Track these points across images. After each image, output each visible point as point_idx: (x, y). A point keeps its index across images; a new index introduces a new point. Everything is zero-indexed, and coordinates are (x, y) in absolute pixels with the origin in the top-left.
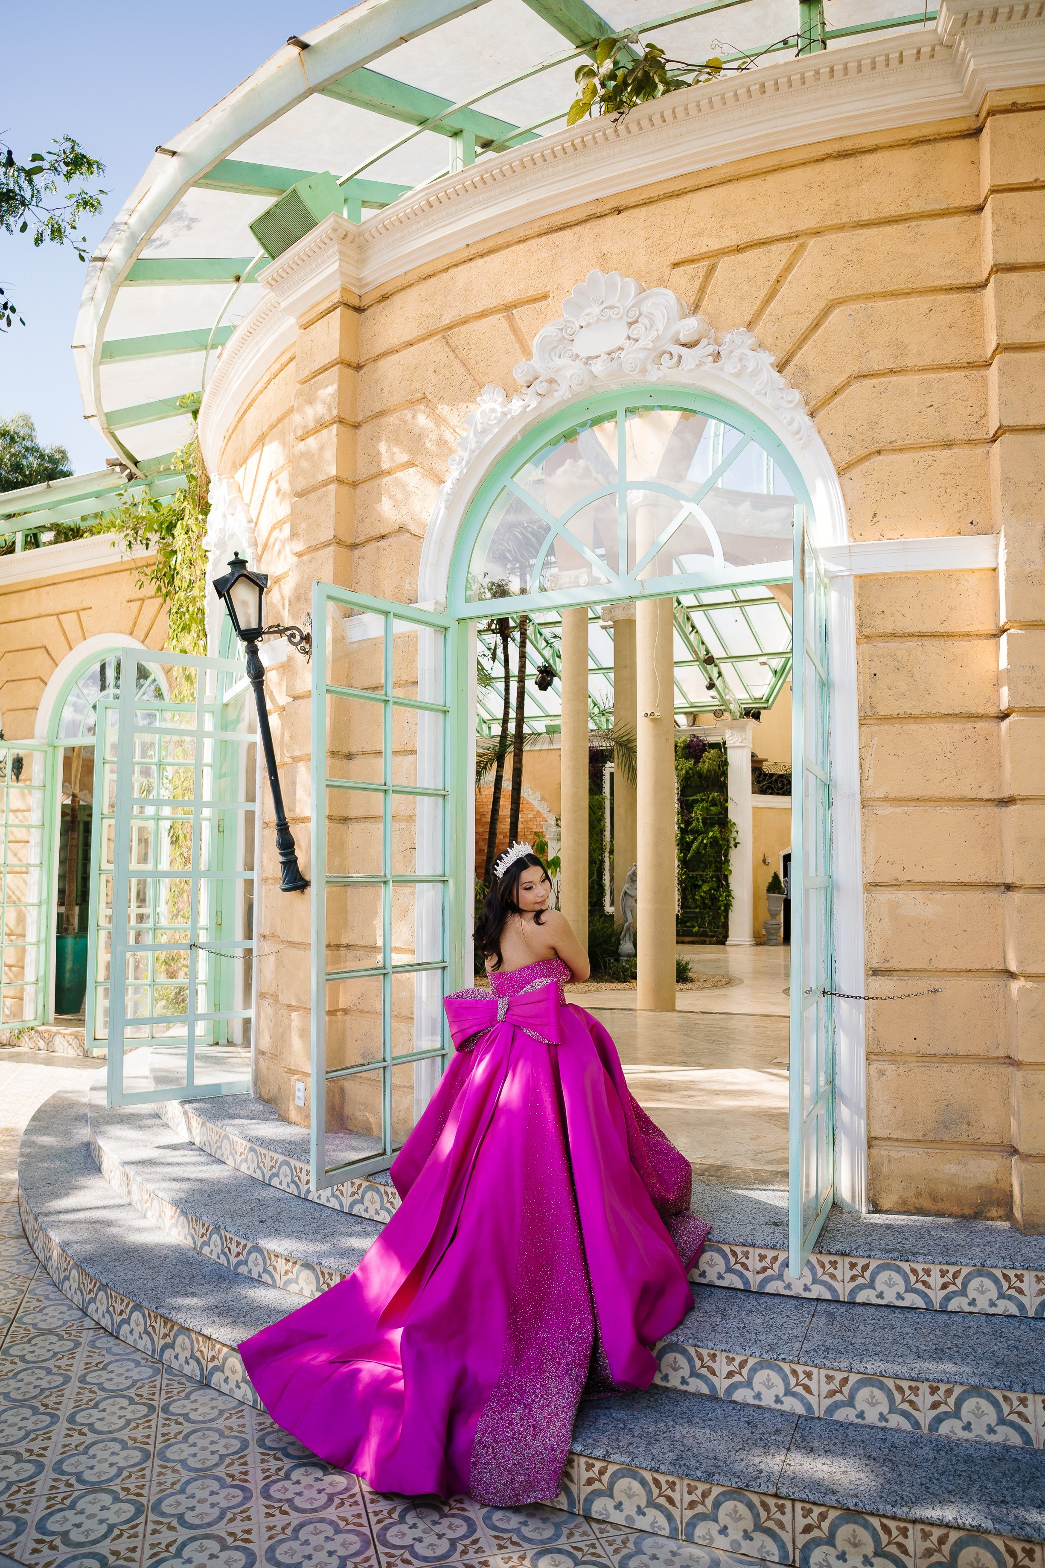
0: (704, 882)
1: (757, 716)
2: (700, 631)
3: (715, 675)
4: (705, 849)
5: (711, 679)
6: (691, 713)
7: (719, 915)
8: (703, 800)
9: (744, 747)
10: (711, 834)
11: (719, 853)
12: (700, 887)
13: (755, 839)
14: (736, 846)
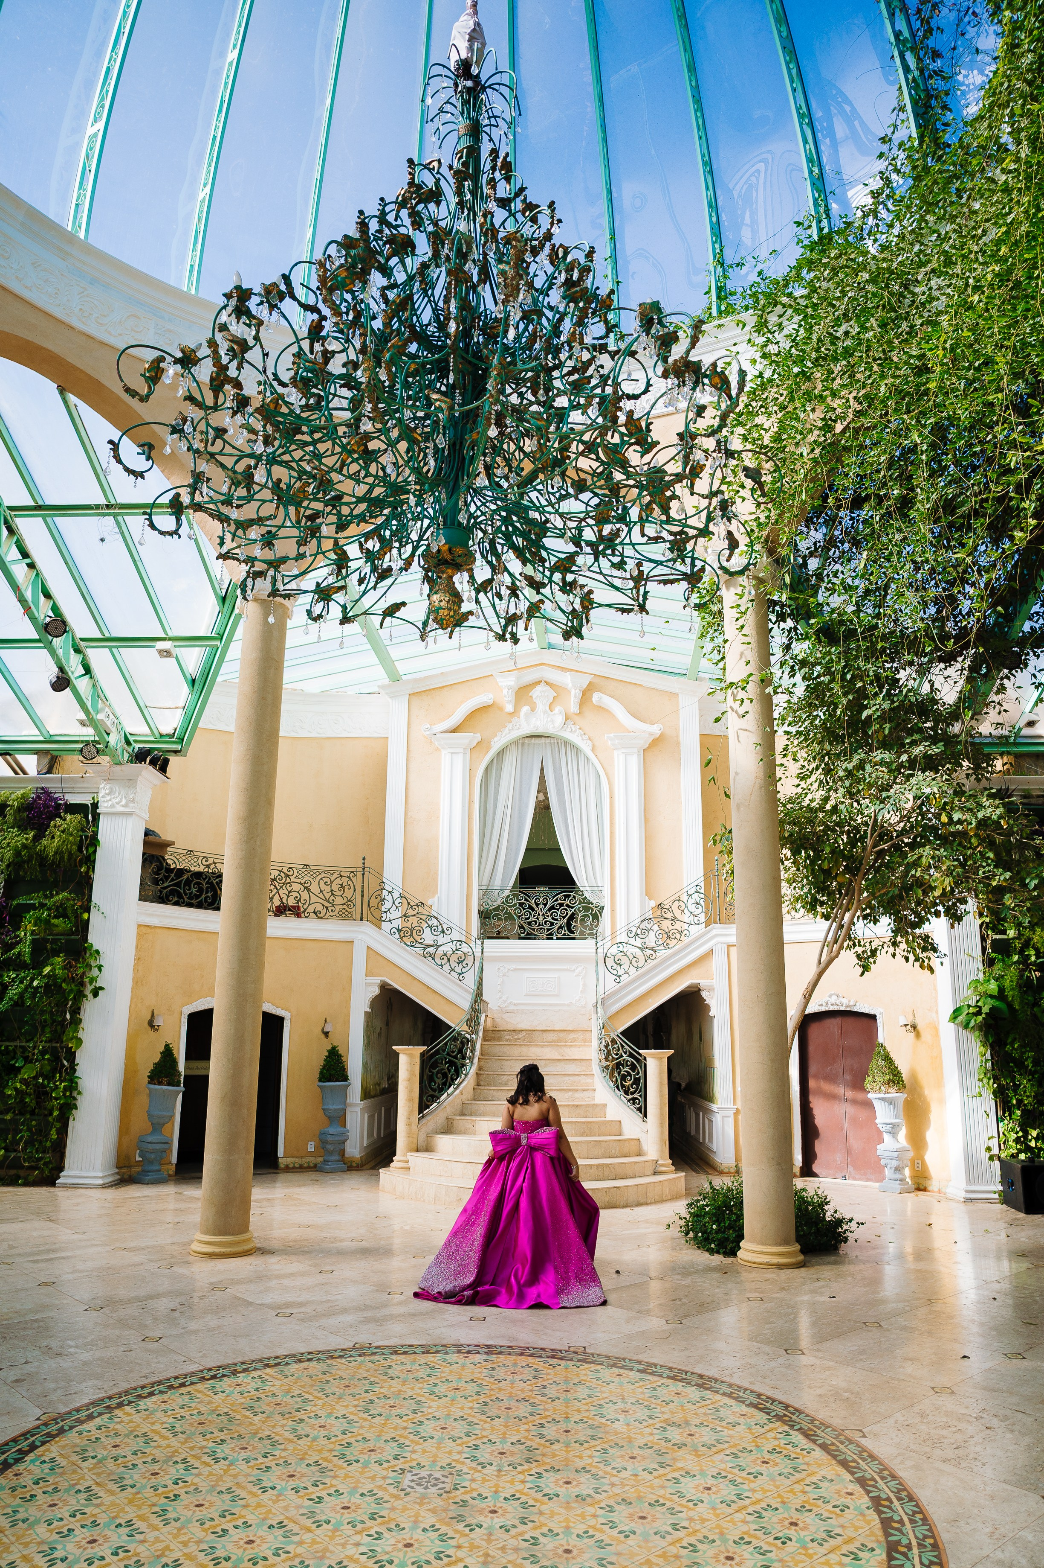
0: (27, 1060)
1: (161, 764)
2: (39, 564)
3: (74, 668)
4: (33, 996)
5: (61, 669)
6: (47, 752)
7: (50, 1126)
8: (42, 905)
9: (130, 814)
10: (47, 970)
11: (61, 1006)
12: (19, 1070)
13: (138, 983)
14: (96, 993)
